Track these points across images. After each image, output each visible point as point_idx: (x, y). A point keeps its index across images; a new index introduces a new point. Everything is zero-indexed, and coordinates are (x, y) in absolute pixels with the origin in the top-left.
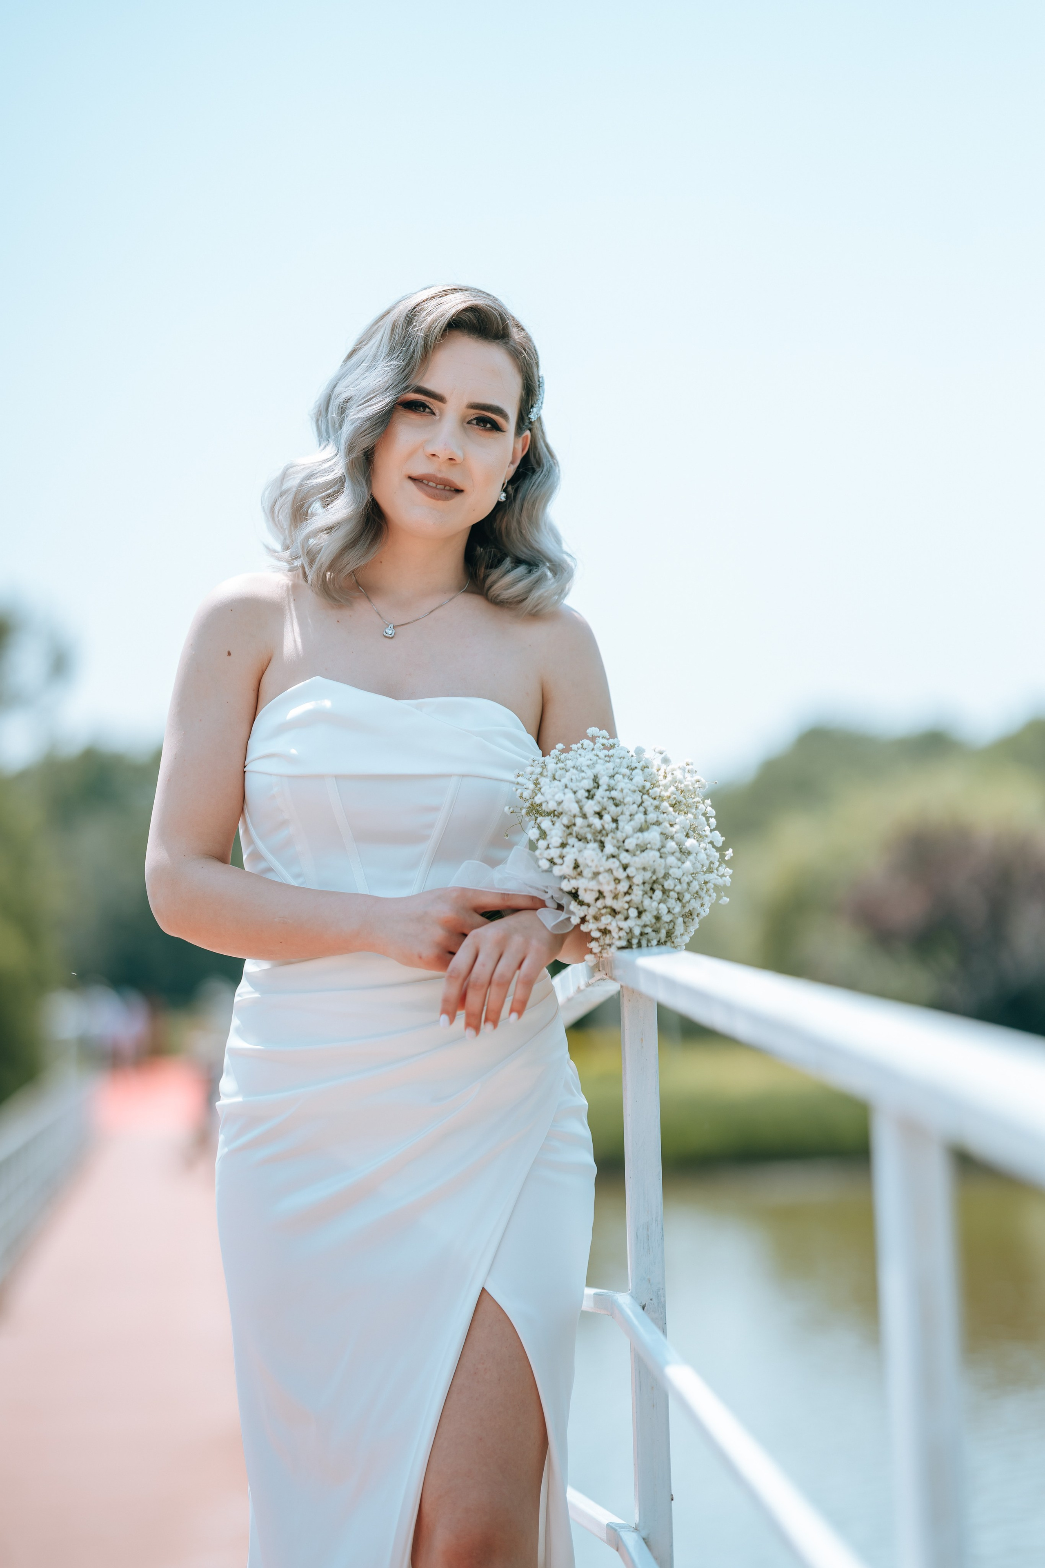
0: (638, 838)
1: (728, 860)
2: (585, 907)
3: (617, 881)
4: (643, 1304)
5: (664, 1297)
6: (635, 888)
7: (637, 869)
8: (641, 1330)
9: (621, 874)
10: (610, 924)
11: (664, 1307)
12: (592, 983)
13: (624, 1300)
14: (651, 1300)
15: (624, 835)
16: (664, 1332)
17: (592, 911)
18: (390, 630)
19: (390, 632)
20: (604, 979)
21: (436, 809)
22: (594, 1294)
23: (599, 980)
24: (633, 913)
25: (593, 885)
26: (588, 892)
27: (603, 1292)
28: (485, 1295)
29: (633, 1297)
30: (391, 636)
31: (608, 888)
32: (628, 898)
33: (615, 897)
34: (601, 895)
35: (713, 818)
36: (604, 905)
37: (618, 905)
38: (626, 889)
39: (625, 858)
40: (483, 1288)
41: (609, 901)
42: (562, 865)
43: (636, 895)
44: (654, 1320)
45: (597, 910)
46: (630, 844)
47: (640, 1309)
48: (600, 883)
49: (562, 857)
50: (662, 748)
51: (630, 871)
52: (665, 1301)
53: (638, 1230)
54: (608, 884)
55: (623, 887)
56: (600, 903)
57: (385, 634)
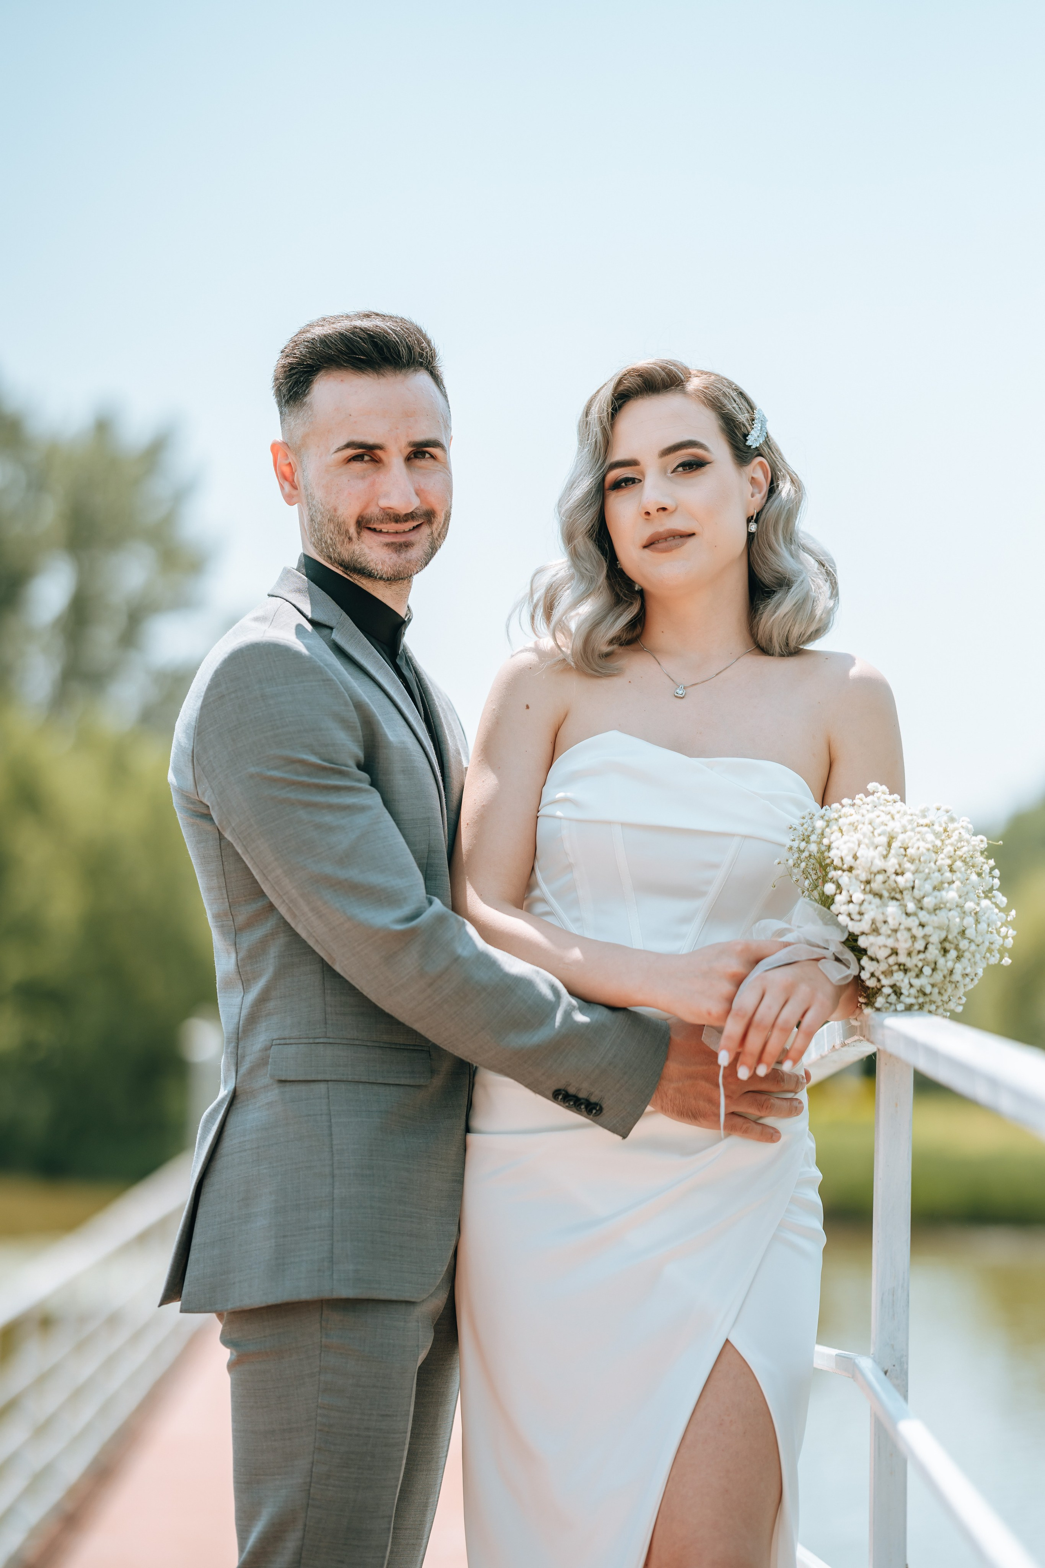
0: (936, 897)
1: (1011, 921)
2: (875, 963)
3: (914, 938)
4: (886, 1369)
5: (907, 1364)
6: (930, 947)
7: (934, 928)
8: (883, 1396)
9: (919, 932)
10: (902, 980)
11: (906, 1374)
12: (848, 1044)
13: (866, 1364)
14: (894, 1366)
15: (922, 894)
16: (906, 1398)
17: (883, 966)
18: (680, 690)
19: (681, 692)
20: (860, 1041)
21: (715, 866)
22: (836, 1355)
23: (855, 1041)
24: (927, 970)
25: (890, 942)
26: (883, 949)
27: (844, 1354)
28: (728, 1346)
29: (875, 1361)
30: (681, 696)
31: (903, 945)
32: (922, 956)
33: (909, 954)
34: (895, 952)
35: (997, 879)
36: (896, 961)
37: (909, 963)
38: (922, 948)
39: (923, 916)
40: (727, 1341)
41: (902, 958)
42: (860, 920)
43: (931, 954)
44: (897, 1387)
45: (887, 966)
46: (928, 902)
47: (882, 1374)
48: (897, 940)
49: (861, 914)
50: (949, 807)
51: (928, 930)
52: (907, 1368)
53: (883, 1294)
54: (906, 941)
55: (920, 945)
56: (892, 960)
57: (676, 695)
